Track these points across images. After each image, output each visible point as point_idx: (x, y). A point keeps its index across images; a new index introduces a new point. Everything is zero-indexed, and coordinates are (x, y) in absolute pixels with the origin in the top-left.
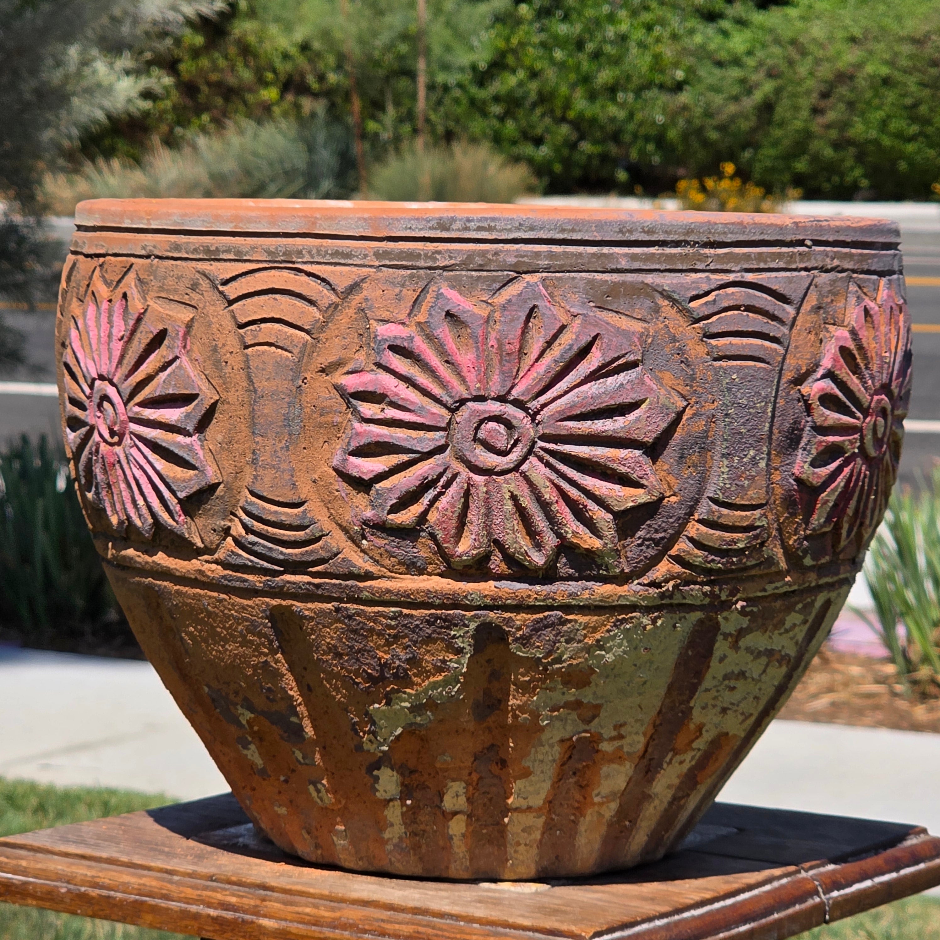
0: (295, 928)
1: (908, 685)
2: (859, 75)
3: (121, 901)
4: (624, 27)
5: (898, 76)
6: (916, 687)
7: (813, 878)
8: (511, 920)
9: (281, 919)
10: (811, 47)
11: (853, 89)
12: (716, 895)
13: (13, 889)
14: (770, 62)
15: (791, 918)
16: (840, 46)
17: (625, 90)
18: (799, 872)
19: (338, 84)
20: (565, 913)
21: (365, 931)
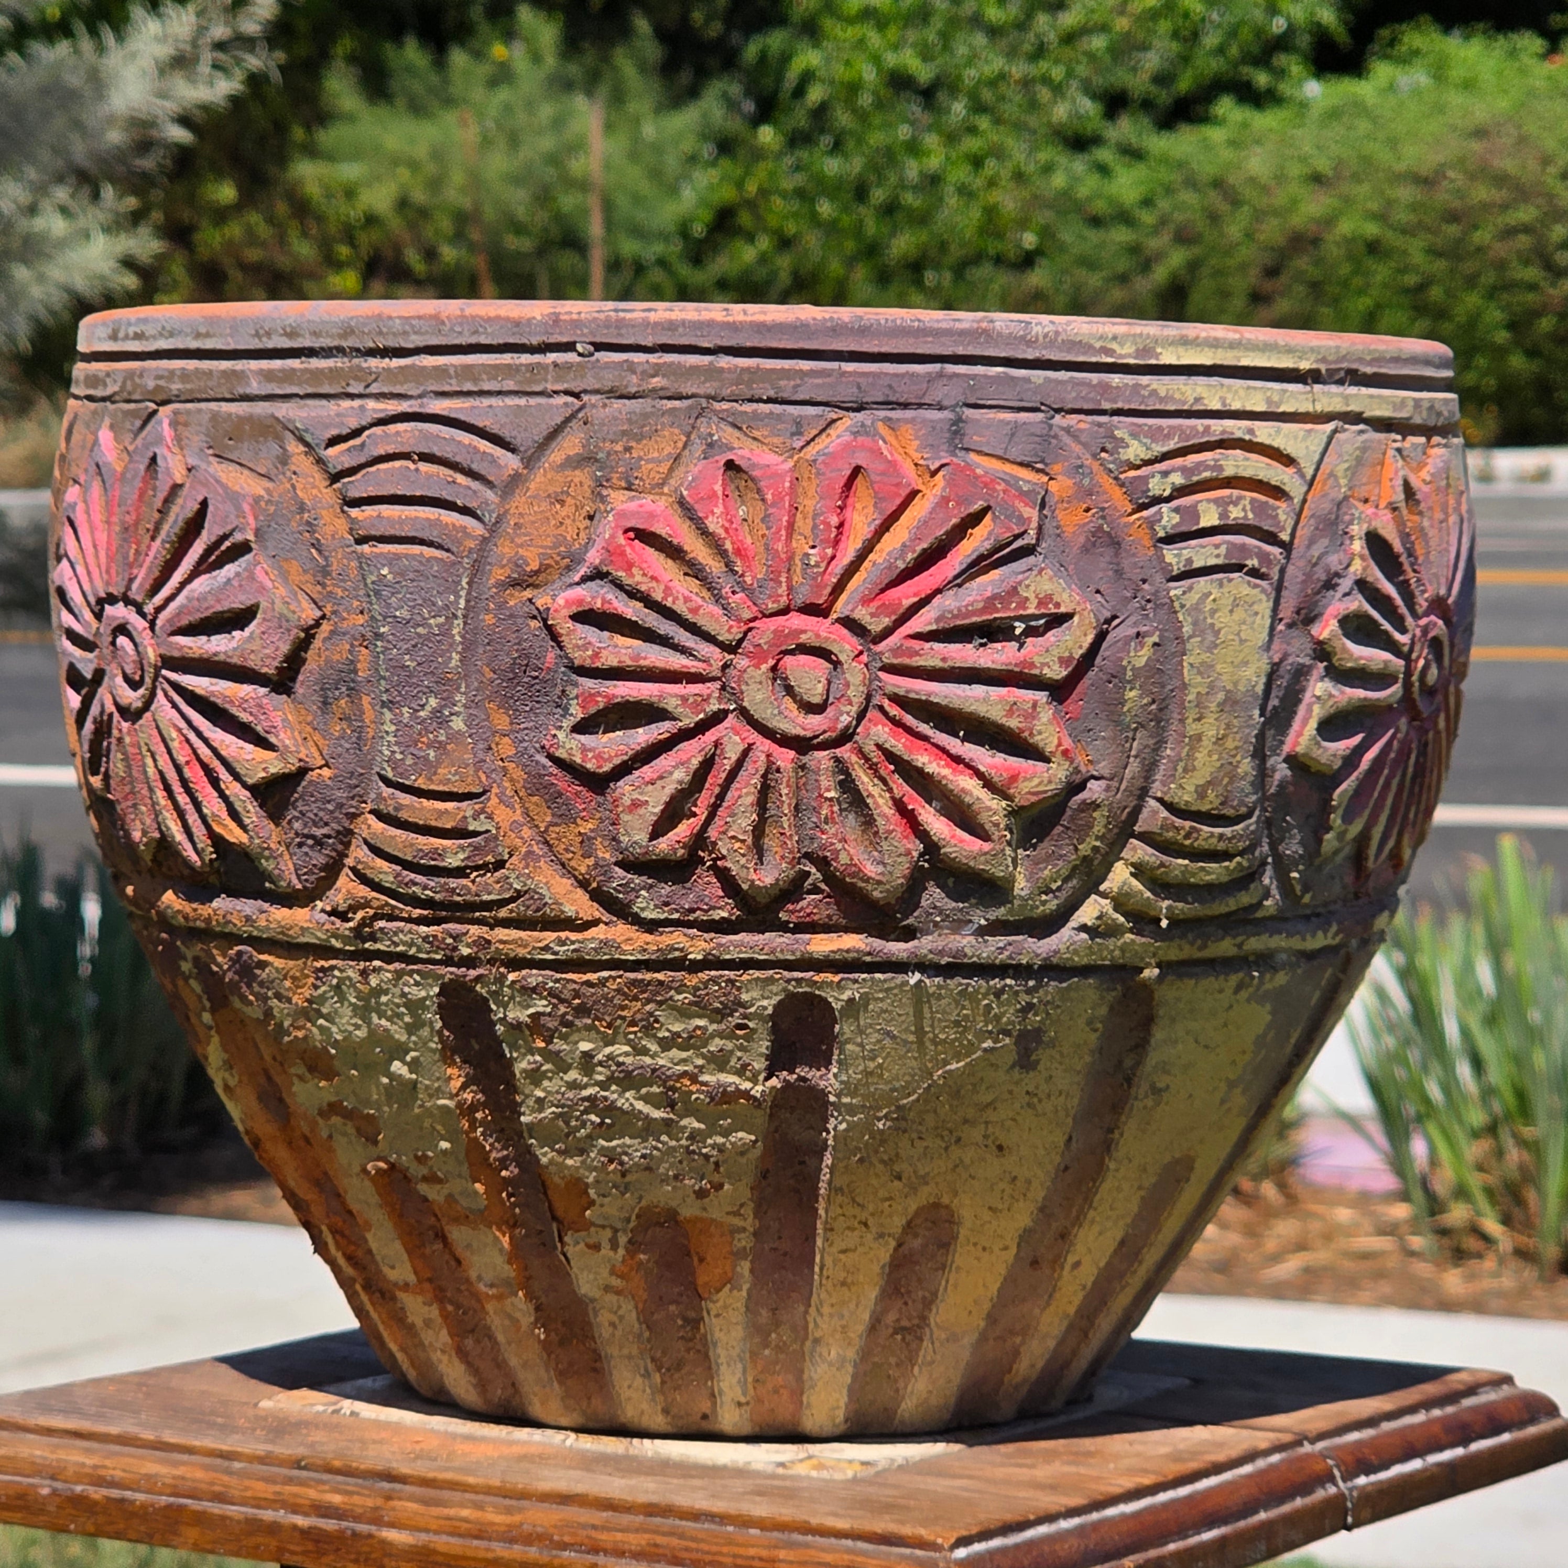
0: (444, 1543)
1: (1430, 1236)
2: (1329, 237)
3: (144, 1506)
4: (934, 162)
5: (1392, 239)
6: (1446, 1241)
7: (1323, 1455)
8: (815, 1521)
9: (419, 1530)
10: (1248, 193)
11: (1318, 262)
12: (1160, 1479)
14: (1179, 217)
15: (1289, 1520)
16: (1294, 188)
17: (937, 267)
18: (1299, 1444)
19: (458, 264)
20: (907, 1508)
21: (564, 1546)
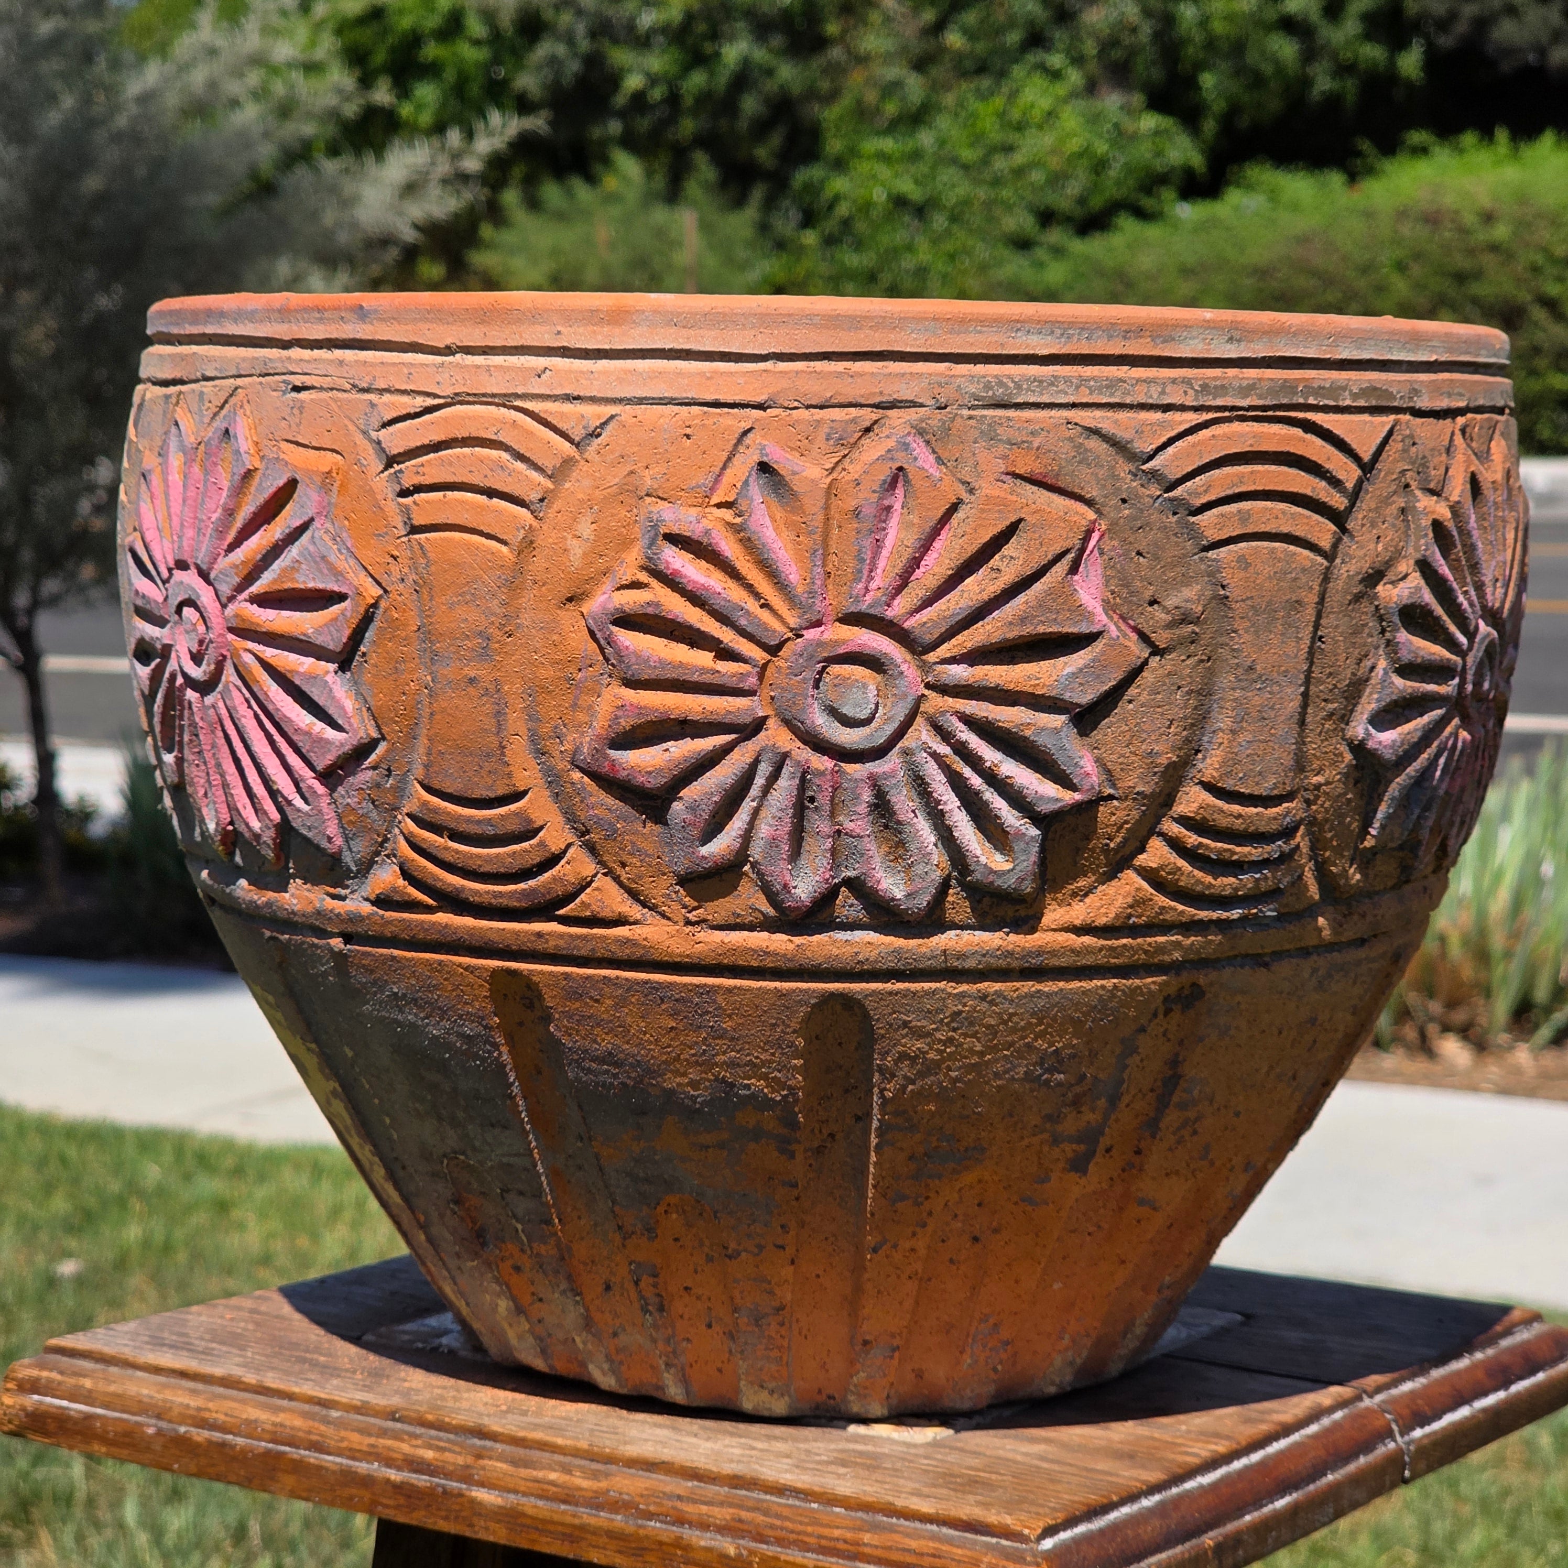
0: (533, 1506)
3: (244, 1451)
4: (924, 258)
7: (1382, 1409)
8: (900, 1503)
9: (509, 1491)
13: (69, 1426)
15: (1355, 1480)
18: (1359, 1398)
20: (987, 1485)
21: (650, 1516)
